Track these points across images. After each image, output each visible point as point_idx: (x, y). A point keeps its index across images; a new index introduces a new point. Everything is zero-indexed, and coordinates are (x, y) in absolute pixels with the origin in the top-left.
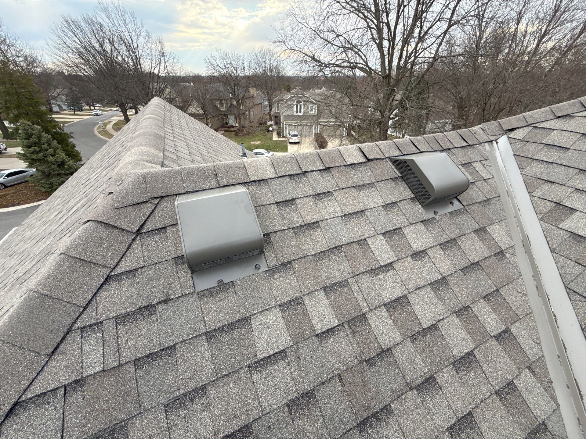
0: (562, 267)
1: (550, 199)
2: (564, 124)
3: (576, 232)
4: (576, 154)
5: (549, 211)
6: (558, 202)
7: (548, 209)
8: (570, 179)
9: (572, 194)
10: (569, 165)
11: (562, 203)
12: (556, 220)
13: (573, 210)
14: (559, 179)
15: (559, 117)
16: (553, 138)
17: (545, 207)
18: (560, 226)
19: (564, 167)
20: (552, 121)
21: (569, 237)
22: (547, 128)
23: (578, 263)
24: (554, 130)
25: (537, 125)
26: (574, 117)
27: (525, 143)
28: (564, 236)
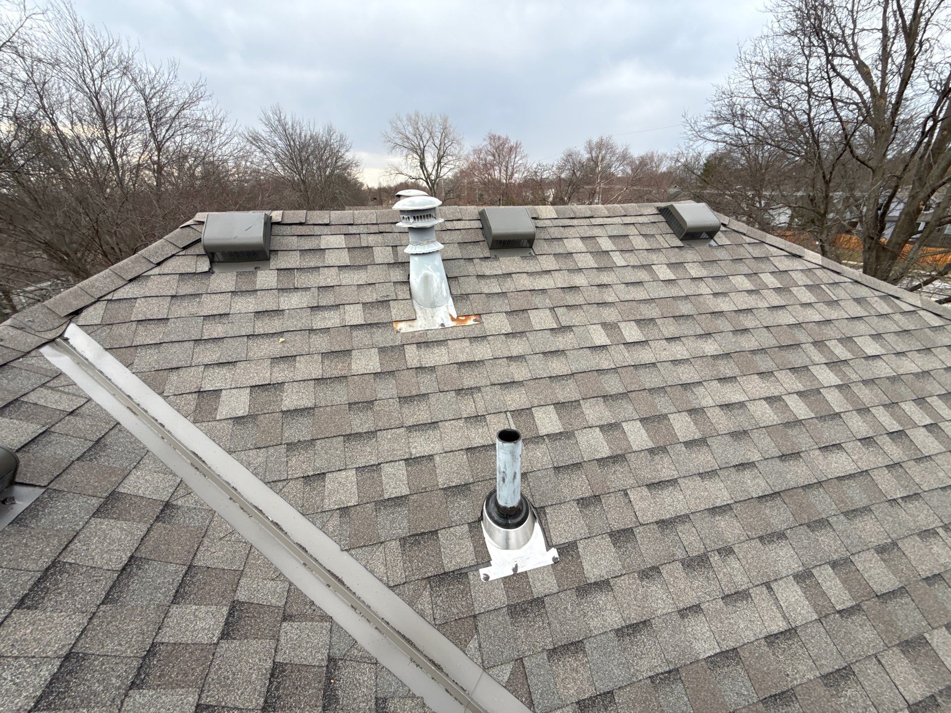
0: (249, 464)
1: (188, 391)
2: (143, 288)
3: (235, 415)
4: (179, 323)
5: (196, 407)
6: (197, 390)
7: (193, 404)
8: (191, 356)
9: (205, 374)
10: (181, 339)
11: (202, 390)
12: (210, 413)
13: (217, 392)
14: (180, 361)
15: (131, 281)
16: (141, 310)
17: (189, 404)
18: (218, 418)
19: (177, 344)
20: (126, 287)
21: (234, 426)
22: (125, 299)
23: (259, 448)
24: (135, 299)
25: (109, 297)
26: (149, 276)
27: (110, 326)
28: (228, 426)
